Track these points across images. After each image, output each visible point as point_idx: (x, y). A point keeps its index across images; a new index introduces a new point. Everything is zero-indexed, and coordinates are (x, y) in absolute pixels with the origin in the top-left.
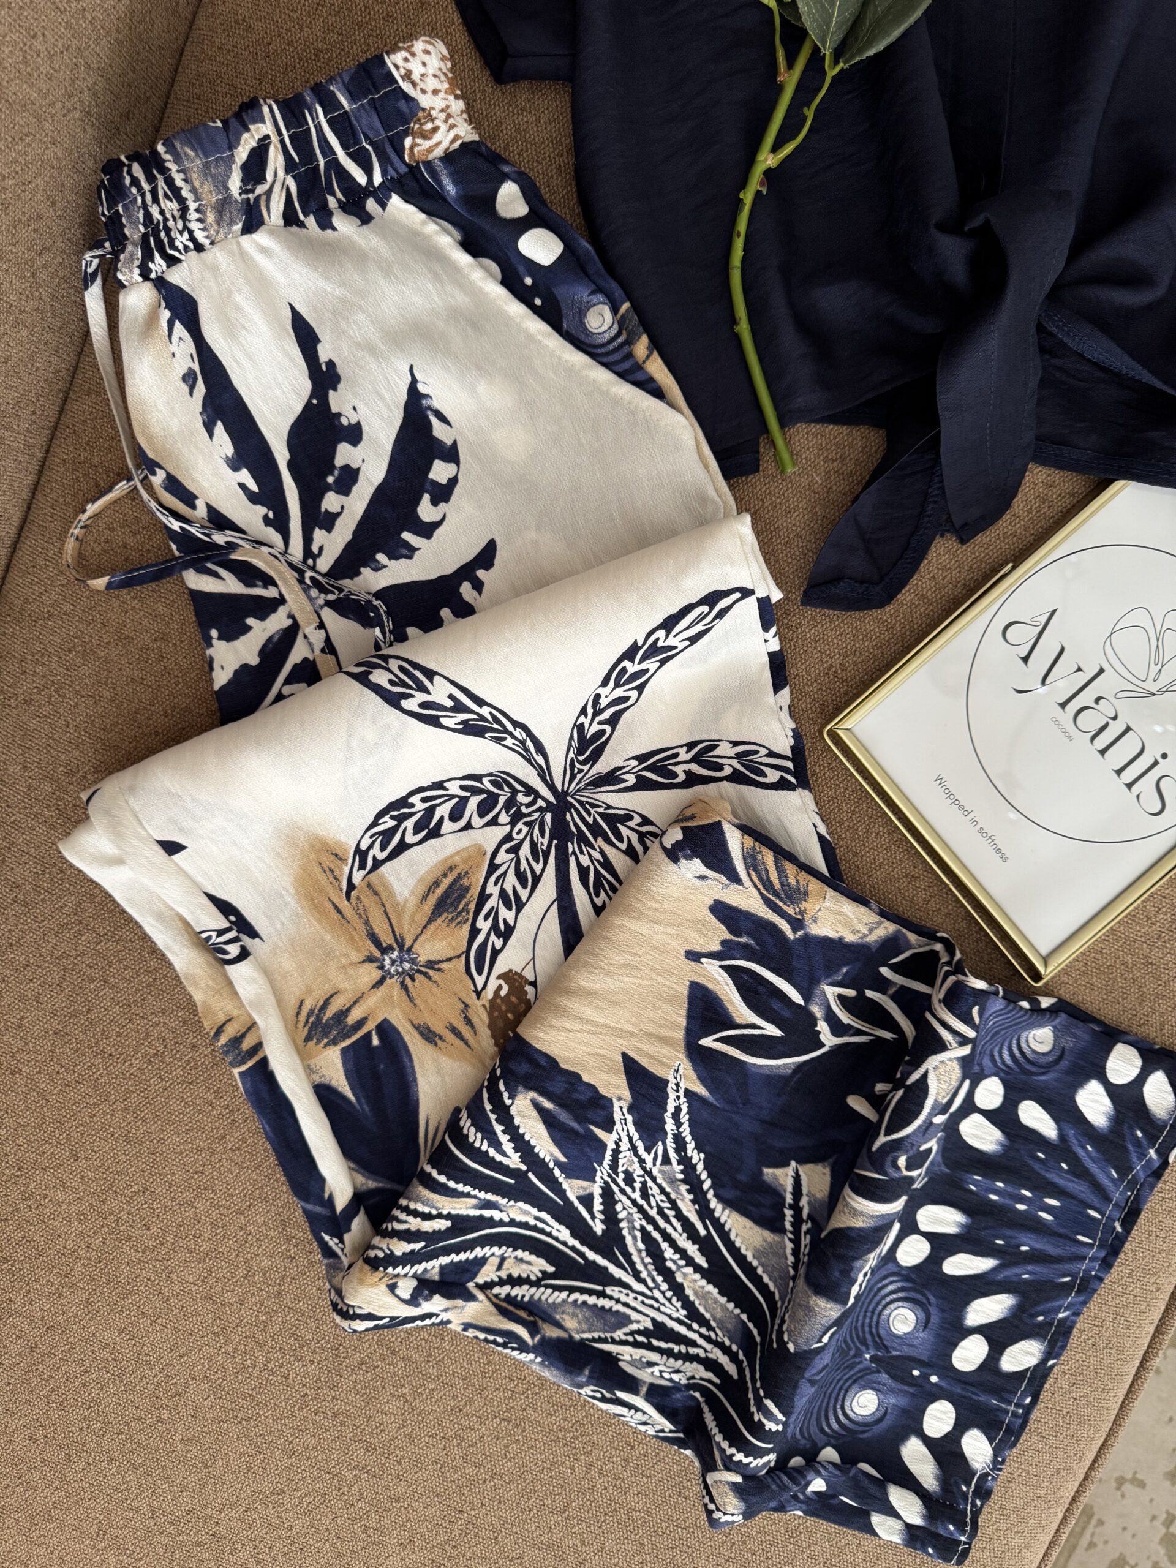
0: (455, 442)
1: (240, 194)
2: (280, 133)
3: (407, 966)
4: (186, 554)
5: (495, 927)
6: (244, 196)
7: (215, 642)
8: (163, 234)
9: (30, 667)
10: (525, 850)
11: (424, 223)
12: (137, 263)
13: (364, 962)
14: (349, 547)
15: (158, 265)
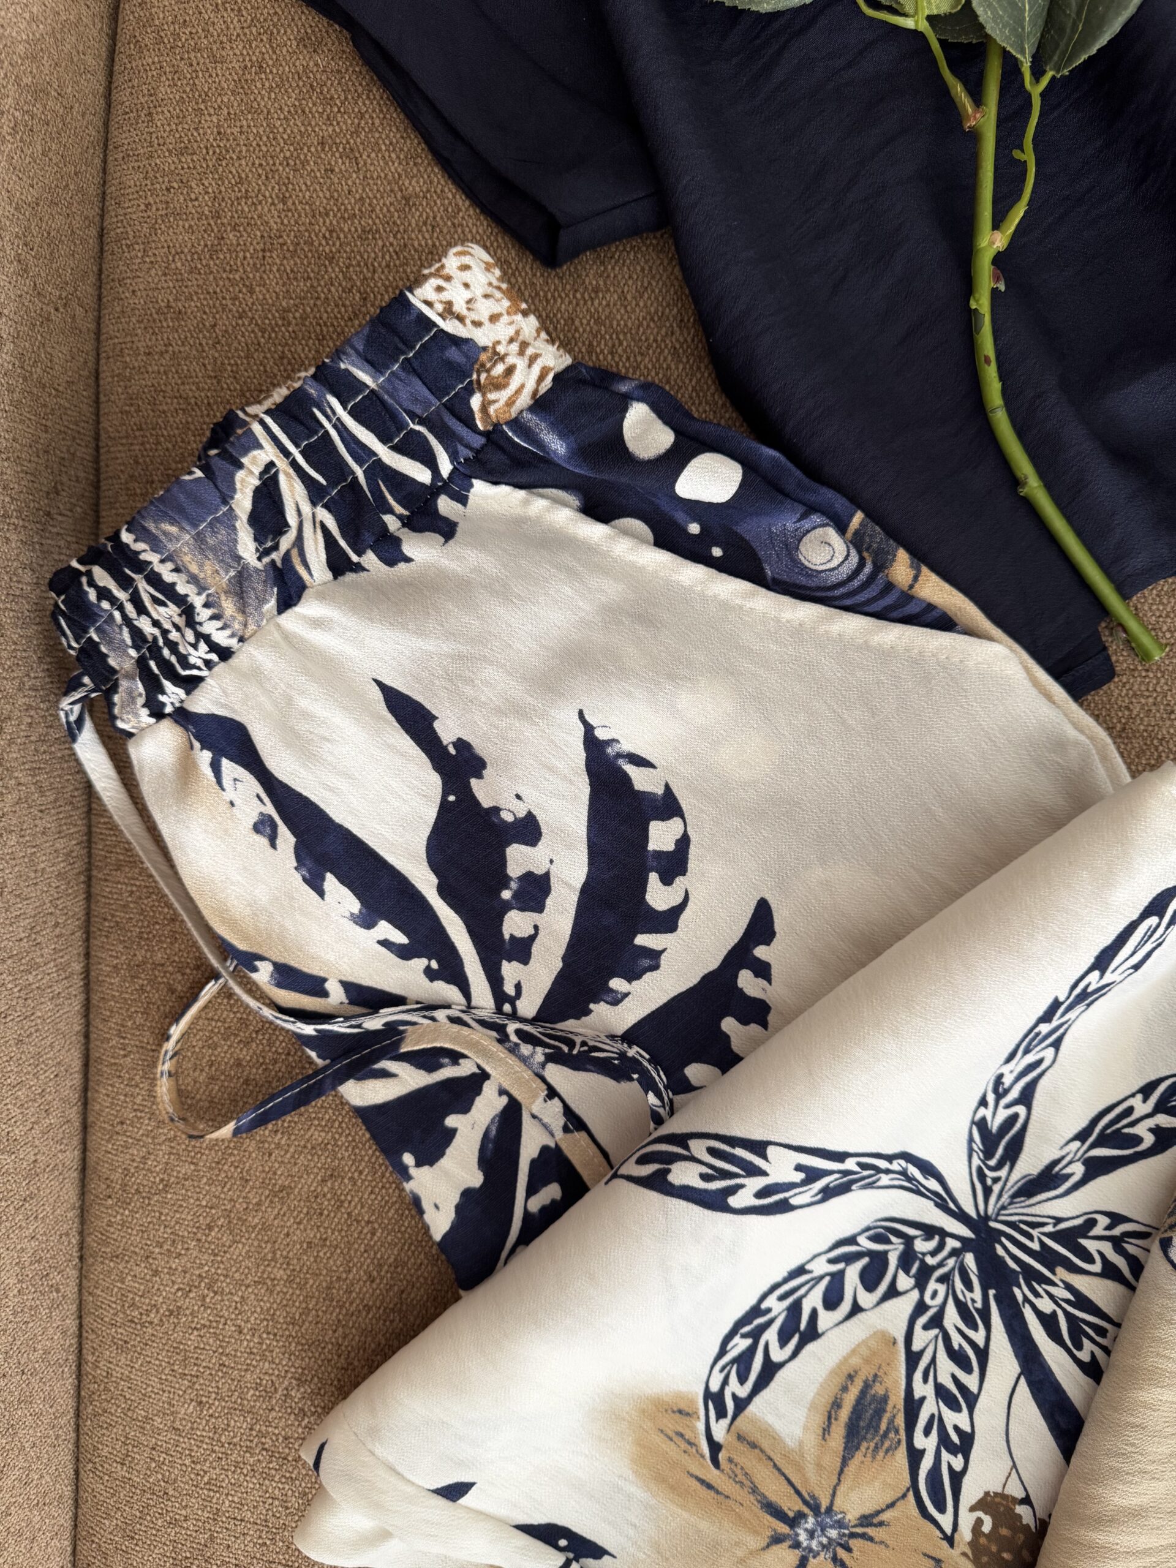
0: (667, 786)
1: (259, 559)
2: (286, 453)
3: (833, 1533)
4: (334, 1061)
5: (944, 1440)
6: (266, 560)
7: (413, 1171)
8: (166, 652)
9: (160, 1263)
10: (952, 1318)
11: (526, 503)
12: (141, 701)
13: (768, 1546)
14: (561, 979)
15: (172, 695)
